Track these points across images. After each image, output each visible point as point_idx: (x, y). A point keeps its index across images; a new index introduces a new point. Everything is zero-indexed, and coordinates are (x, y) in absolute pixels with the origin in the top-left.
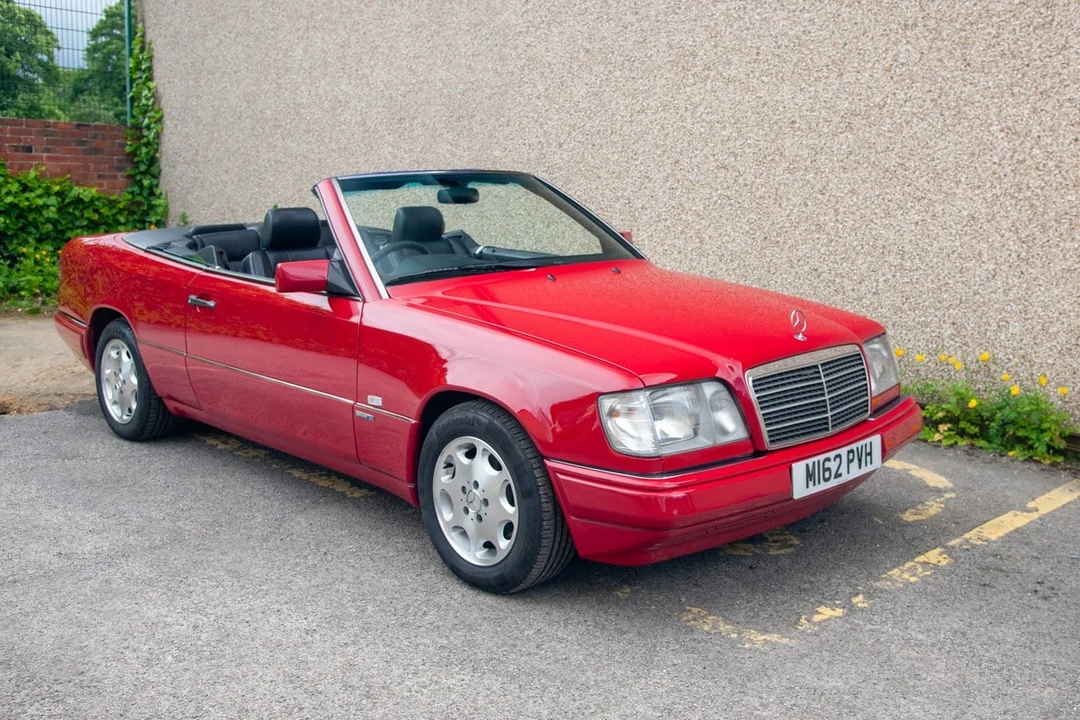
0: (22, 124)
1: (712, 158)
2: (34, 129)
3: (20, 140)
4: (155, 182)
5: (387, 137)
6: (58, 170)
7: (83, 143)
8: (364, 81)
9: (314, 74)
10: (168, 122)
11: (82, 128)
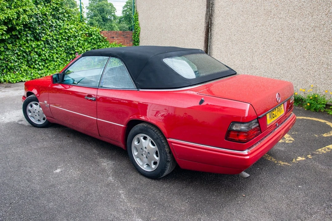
0: (112, 32)
2: (114, 33)
3: (112, 36)
4: (138, 44)
5: (192, 33)
6: (119, 42)
7: (124, 36)
8: (186, 20)
9: (175, 18)
10: (141, 30)
11: (124, 32)
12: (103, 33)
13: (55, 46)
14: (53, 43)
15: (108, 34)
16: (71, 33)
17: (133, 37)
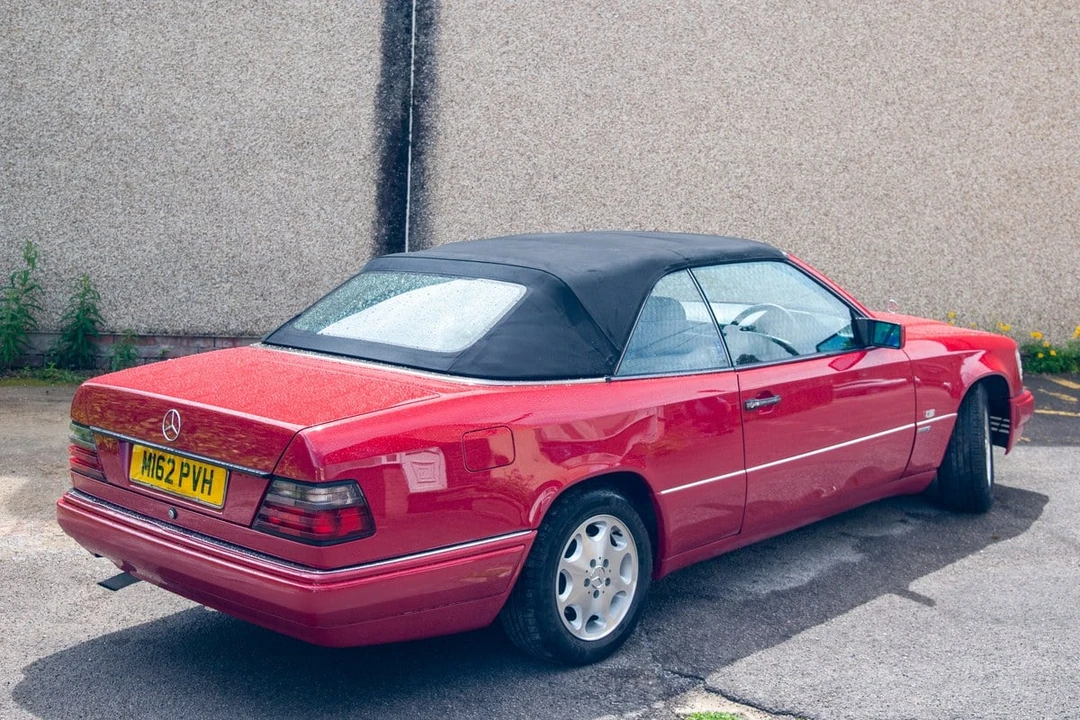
1: (726, 190)
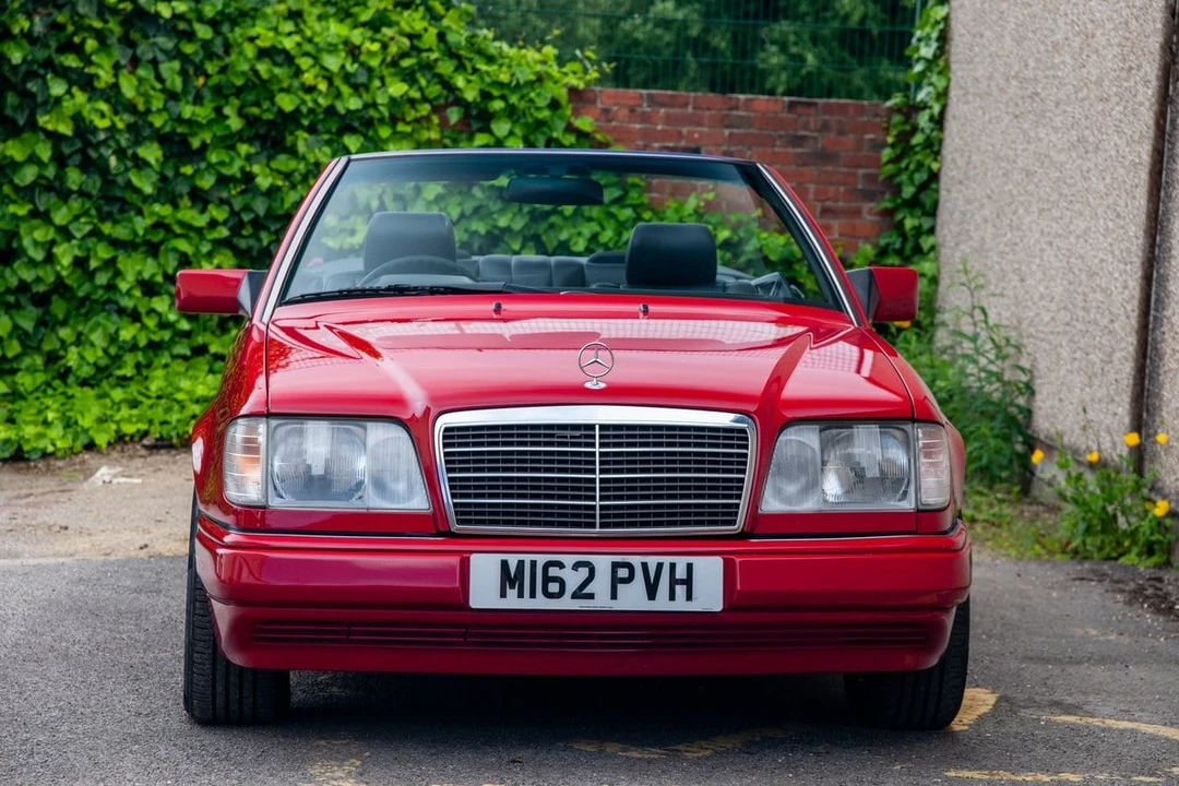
0: (685, 105)
2: (707, 113)
3: (680, 134)
4: (926, 223)
7: (798, 141)
11: (800, 109)
12: (606, 111)
13: (148, 189)
14: (135, 157)
15: (644, 118)
16: (310, 89)
17: (887, 153)
